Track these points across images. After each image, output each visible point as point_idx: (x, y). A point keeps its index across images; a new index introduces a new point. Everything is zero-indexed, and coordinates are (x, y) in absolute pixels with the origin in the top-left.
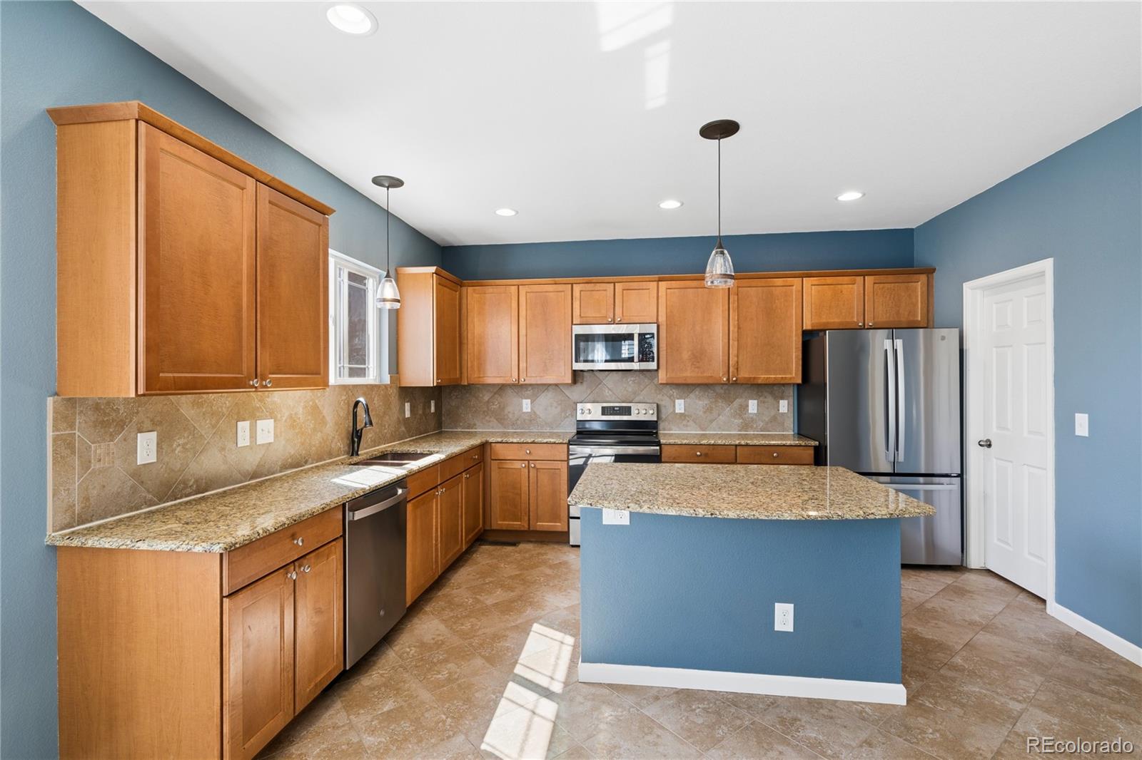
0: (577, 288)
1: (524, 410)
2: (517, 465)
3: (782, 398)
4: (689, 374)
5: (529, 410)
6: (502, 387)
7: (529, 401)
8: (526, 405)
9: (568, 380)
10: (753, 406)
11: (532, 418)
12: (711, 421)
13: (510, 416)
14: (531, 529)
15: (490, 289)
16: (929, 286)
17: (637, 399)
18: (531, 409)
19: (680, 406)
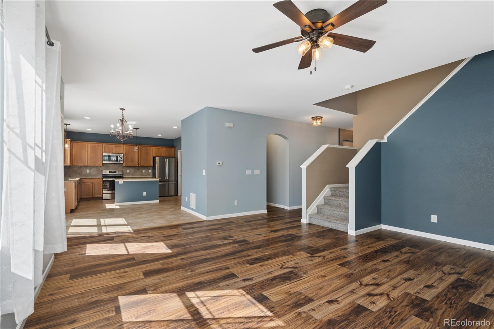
0: (104, 145)
1: (87, 172)
2: (89, 183)
3: (150, 169)
4: (130, 164)
5: (89, 172)
6: (81, 167)
7: (89, 170)
8: (88, 171)
9: (101, 165)
10: (144, 171)
11: (90, 174)
12: (135, 174)
13: (83, 174)
14: (93, 197)
15: (80, 144)
16: (175, 150)
17: (118, 169)
18: (90, 172)
19: (128, 171)
